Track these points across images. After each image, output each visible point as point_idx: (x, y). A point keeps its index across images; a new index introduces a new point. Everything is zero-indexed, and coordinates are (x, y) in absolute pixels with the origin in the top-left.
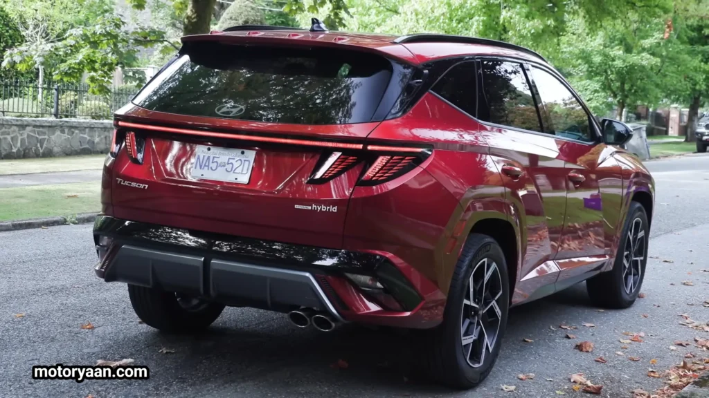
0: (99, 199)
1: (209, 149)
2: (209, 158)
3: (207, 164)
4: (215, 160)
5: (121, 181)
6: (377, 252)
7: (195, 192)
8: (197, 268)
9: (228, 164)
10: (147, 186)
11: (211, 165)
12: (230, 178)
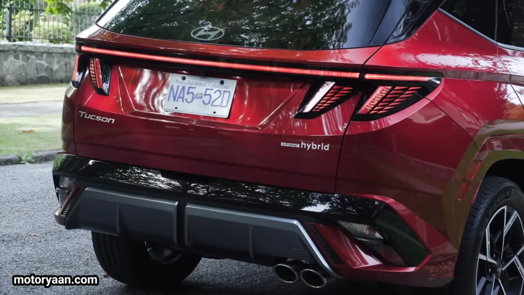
0: (59, 135)
1: (184, 79)
2: (183, 88)
3: (181, 96)
4: (191, 90)
5: (84, 115)
6: (376, 197)
7: (167, 127)
8: (170, 213)
9: (205, 95)
10: (114, 120)
11: (186, 96)
12: (207, 111)
